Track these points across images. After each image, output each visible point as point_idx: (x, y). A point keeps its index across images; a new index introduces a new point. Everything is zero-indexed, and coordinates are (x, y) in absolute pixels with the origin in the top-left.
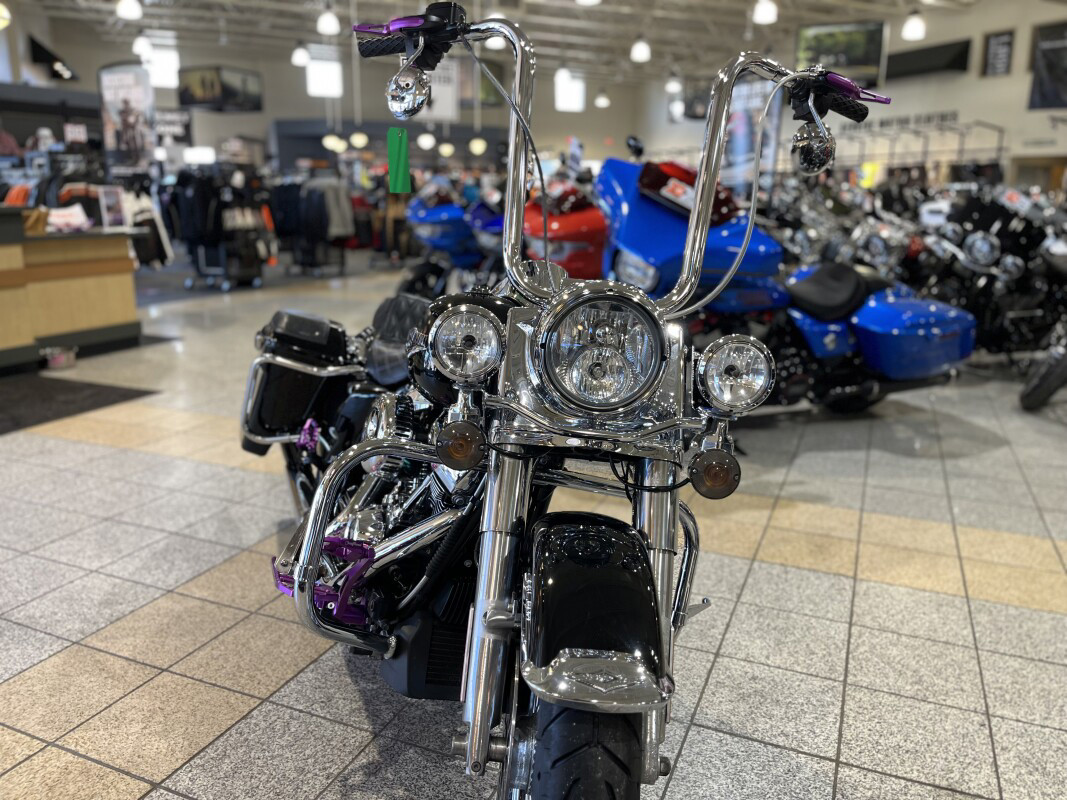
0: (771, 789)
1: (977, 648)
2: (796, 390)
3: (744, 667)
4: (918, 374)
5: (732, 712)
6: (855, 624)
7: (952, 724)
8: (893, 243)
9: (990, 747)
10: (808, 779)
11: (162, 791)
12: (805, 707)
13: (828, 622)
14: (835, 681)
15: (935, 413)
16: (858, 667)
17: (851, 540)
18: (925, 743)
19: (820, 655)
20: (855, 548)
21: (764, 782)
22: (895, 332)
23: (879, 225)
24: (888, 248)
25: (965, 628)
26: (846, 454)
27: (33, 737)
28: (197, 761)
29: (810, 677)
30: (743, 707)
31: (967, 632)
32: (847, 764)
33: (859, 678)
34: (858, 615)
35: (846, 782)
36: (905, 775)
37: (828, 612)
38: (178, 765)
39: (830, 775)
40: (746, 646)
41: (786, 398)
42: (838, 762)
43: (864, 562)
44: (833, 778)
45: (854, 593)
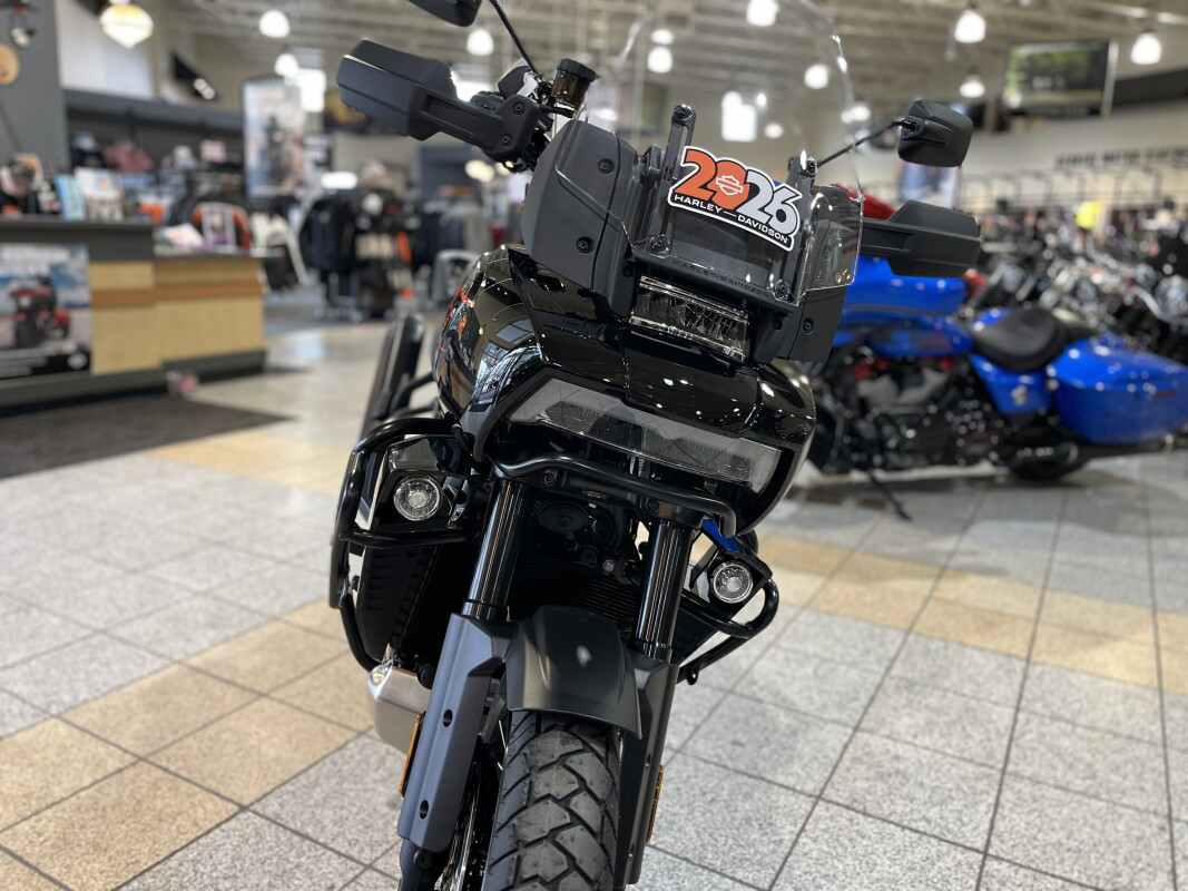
0: (904, 875)
1: (1165, 746)
2: (977, 449)
3: (885, 744)
4: (1126, 438)
5: (868, 791)
6: (1024, 710)
7: (1126, 825)
8: (1107, 289)
9: (1169, 854)
10: (948, 869)
11: (250, 814)
12: (954, 794)
13: (990, 706)
14: (992, 767)
15: (1144, 486)
16: (1021, 756)
17: (1028, 620)
18: (1091, 843)
19: (978, 738)
20: (1031, 628)
21: (897, 867)
22: (1100, 386)
23: (1090, 269)
24: (1100, 294)
25: (1154, 723)
26: (1032, 526)
27: (125, 751)
28: (289, 787)
29: (963, 763)
30: (880, 787)
31: (1156, 727)
32: (997, 858)
33: (1021, 767)
34: (1028, 701)
35: (993, 876)
36: (1063, 875)
37: (991, 694)
38: (268, 789)
39: (975, 867)
40: (891, 723)
41: (964, 457)
42: (986, 854)
43: (1041, 644)
44: (978, 871)
45: (1025, 677)
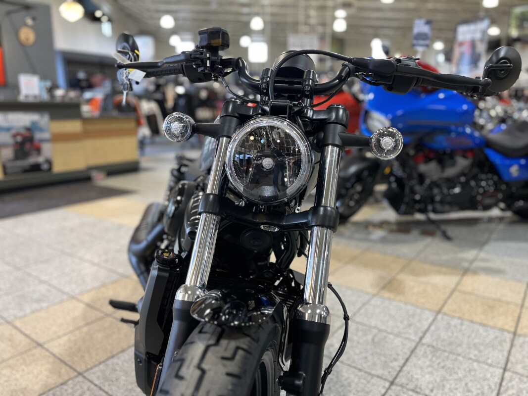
2: (488, 201)
6: (509, 370)
13: (487, 367)
17: (516, 305)
20: (518, 311)
34: (512, 363)
37: (488, 358)
40: (417, 379)
41: (482, 206)
43: (524, 322)
45: (512, 346)
